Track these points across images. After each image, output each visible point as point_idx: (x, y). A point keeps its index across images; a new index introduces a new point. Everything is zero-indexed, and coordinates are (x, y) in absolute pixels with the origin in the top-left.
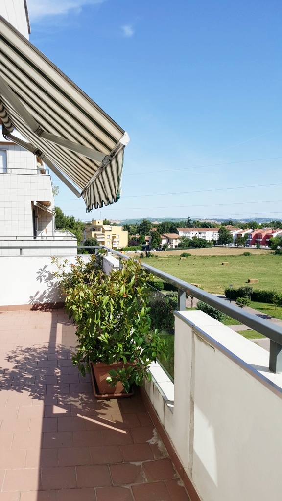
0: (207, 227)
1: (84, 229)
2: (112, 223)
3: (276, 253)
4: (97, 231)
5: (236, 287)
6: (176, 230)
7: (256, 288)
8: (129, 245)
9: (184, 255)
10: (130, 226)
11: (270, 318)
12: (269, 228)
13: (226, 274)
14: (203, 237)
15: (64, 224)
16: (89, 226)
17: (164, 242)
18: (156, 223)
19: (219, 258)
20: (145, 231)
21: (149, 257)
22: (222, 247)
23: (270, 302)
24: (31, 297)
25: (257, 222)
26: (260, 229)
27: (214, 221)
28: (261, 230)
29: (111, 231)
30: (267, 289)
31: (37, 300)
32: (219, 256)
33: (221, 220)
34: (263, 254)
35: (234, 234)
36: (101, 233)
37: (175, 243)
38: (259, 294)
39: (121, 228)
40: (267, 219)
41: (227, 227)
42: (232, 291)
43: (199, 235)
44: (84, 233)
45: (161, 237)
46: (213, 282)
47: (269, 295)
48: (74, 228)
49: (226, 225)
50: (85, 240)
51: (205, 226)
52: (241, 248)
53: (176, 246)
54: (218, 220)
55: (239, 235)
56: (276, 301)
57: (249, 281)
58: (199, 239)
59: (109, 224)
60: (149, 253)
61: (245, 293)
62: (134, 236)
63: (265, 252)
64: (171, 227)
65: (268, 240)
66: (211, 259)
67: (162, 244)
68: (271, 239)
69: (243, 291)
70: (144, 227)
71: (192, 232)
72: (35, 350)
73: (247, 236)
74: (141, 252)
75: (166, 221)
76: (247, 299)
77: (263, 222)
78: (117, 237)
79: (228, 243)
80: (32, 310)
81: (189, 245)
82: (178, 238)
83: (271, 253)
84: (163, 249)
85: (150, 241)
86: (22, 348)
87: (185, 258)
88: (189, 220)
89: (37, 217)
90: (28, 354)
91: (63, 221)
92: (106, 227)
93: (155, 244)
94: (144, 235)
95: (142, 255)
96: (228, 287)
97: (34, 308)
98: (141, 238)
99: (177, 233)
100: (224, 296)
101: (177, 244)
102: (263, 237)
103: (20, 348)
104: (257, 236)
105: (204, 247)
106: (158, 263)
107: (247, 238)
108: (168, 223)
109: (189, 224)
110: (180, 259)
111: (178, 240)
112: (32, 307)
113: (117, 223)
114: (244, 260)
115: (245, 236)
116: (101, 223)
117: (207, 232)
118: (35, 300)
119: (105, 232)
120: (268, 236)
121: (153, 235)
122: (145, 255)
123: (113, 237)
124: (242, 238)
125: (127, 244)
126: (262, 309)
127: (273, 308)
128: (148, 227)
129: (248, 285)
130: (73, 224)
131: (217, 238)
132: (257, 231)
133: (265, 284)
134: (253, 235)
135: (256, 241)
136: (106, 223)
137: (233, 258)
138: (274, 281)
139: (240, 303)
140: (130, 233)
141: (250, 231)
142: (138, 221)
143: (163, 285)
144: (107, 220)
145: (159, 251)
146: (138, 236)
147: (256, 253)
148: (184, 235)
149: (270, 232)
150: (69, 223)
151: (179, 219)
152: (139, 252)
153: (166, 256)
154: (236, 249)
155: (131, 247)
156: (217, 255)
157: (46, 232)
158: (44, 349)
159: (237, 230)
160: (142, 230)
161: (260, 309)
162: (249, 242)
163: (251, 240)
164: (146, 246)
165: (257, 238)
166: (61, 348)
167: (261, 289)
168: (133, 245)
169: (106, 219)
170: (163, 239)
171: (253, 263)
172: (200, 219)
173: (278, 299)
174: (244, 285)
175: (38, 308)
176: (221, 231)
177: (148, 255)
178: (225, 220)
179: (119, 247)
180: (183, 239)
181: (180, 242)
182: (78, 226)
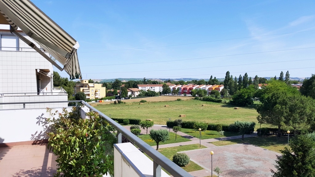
0: (155, 84)
1: (75, 86)
2: (95, 82)
3: (195, 99)
4: (84, 87)
5: (173, 120)
6: (137, 86)
7: (184, 120)
8: (106, 96)
9: (142, 101)
10: (107, 84)
11: (192, 137)
12: (191, 84)
13: (167, 112)
14: (154, 90)
15: (61, 83)
16: (79, 84)
17: (129, 93)
18: (124, 81)
19: (163, 103)
20: (117, 87)
21: (120, 103)
22: (165, 96)
23: (192, 128)
24: (32, 135)
25: (184, 80)
26: (186, 84)
27: (160, 80)
28: (186, 86)
29: (94, 87)
30: (190, 120)
31: (36, 137)
32: (163, 102)
33: (164, 79)
34: (188, 100)
35: (171, 88)
36: (87, 88)
37: (137, 94)
38: (186, 123)
39: (101, 85)
40: (190, 79)
41: (168, 84)
42: (170, 122)
43: (151, 89)
44: (75, 89)
45: (128, 90)
46: (160, 118)
47: (191, 124)
48: (67, 85)
49: (167, 82)
50: (76, 93)
51: (155, 83)
52: (175, 96)
53: (137, 96)
54: (162, 80)
55: (174, 89)
56: (196, 127)
57: (180, 116)
58: (151, 91)
59: (92, 83)
60: (120, 101)
61: (178, 124)
62: (110, 90)
63: (189, 98)
64: (134, 84)
65: (190, 91)
66: (159, 103)
67: (128, 95)
68: (192, 90)
69: (177, 122)
70: (116, 84)
71: (147, 87)
72: (32, 172)
73: (179, 89)
74: (115, 100)
75: (130, 80)
76: (179, 127)
77: (188, 81)
78: (98, 91)
79: (168, 94)
80: (33, 144)
81: (145, 95)
82: (139, 91)
83: (193, 99)
84: (129, 98)
85: (120, 93)
86: (24, 171)
87: (143, 103)
88: (145, 80)
89: (40, 80)
90: (27, 174)
91: (60, 81)
92: (91, 85)
93: (124, 94)
94: (117, 89)
95: (115, 102)
96: (168, 120)
97: (34, 143)
98: (115, 92)
99: (138, 88)
100: (166, 126)
101: (138, 95)
102: (188, 89)
103: (22, 171)
104: (184, 89)
105: (154, 96)
106: (126, 107)
107: (179, 90)
108: (132, 81)
109: (145, 82)
110: (140, 104)
111: (138, 92)
112: (33, 143)
113: (98, 82)
114: (177, 103)
115: (177, 89)
116: (87, 82)
117: (156, 87)
118: (35, 138)
119: (90, 88)
120: (190, 89)
121: (123, 89)
122: (117, 102)
123: (96, 91)
124: (176, 90)
125: (105, 95)
126: (188, 132)
127: (194, 131)
128: (119, 84)
129: (180, 118)
130: (67, 83)
131: (162, 91)
132: (184, 86)
133: (190, 117)
134: (182, 88)
135: (184, 92)
136: (90, 82)
137: (171, 102)
138: (194, 115)
139: (175, 129)
140: (107, 88)
141: (180, 86)
142: (113, 80)
143: (129, 121)
144: (92, 79)
145: (126, 99)
146: (112, 90)
147: (184, 99)
148: (142, 89)
149: (192, 86)
150: (64, 82)
151: (139, 79)
152: (113, 100)
153: (131, 102)
154: (173, 97)
155: (108, 97)
156: (162, 101)
157: (46, 90)
158: (39, 171)
159: (173, 85)
160: (115, 86)
161: (187, 132)
162: (180, 92)
163: (181, 91)
164: (118, 96)
165: (184, 90)
166: (50, 169)
167: (187, 121)
168: (109, 96)
169: (90, 79)
170: (129, 92)
171: (182, 105)
172: (151, 79)
173: (196, 126)
174: (177, 119)
175: (37, 143)
176: (164, 86)
177: (119, 102)
178: (166, 79)
179: (100, 97)
180: (141, 91)
181: (140, 93)
182: (70, 84)
